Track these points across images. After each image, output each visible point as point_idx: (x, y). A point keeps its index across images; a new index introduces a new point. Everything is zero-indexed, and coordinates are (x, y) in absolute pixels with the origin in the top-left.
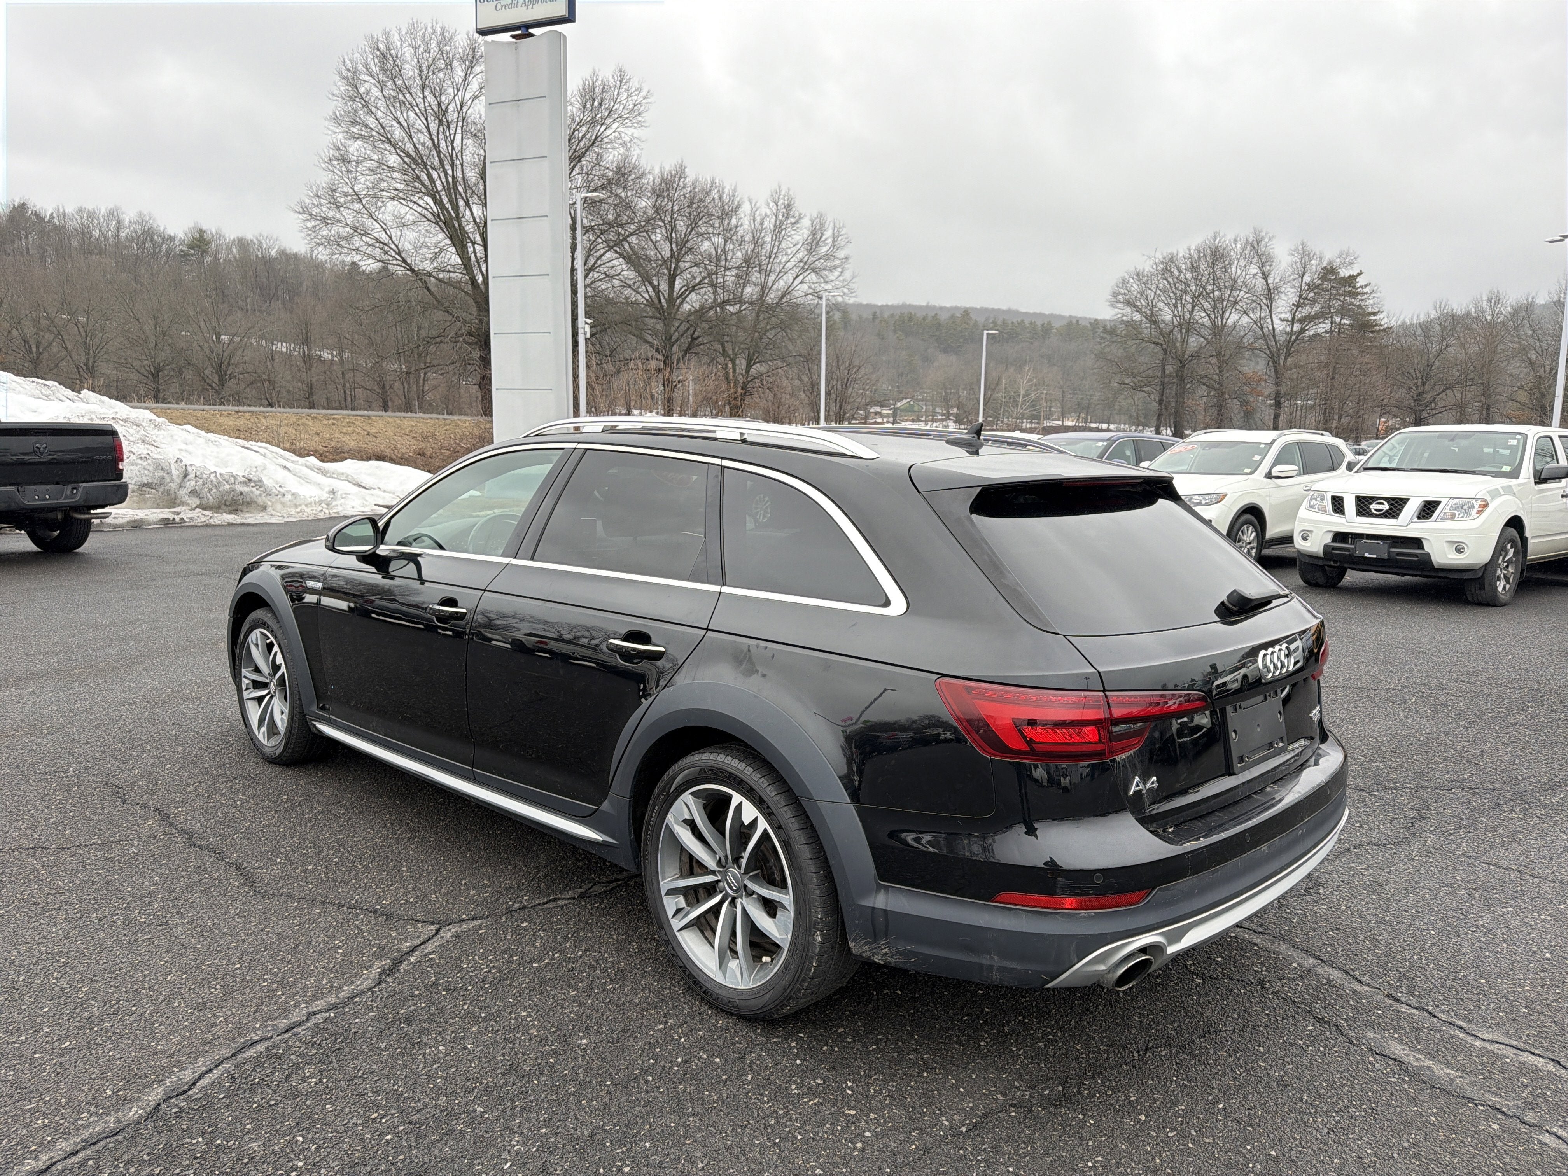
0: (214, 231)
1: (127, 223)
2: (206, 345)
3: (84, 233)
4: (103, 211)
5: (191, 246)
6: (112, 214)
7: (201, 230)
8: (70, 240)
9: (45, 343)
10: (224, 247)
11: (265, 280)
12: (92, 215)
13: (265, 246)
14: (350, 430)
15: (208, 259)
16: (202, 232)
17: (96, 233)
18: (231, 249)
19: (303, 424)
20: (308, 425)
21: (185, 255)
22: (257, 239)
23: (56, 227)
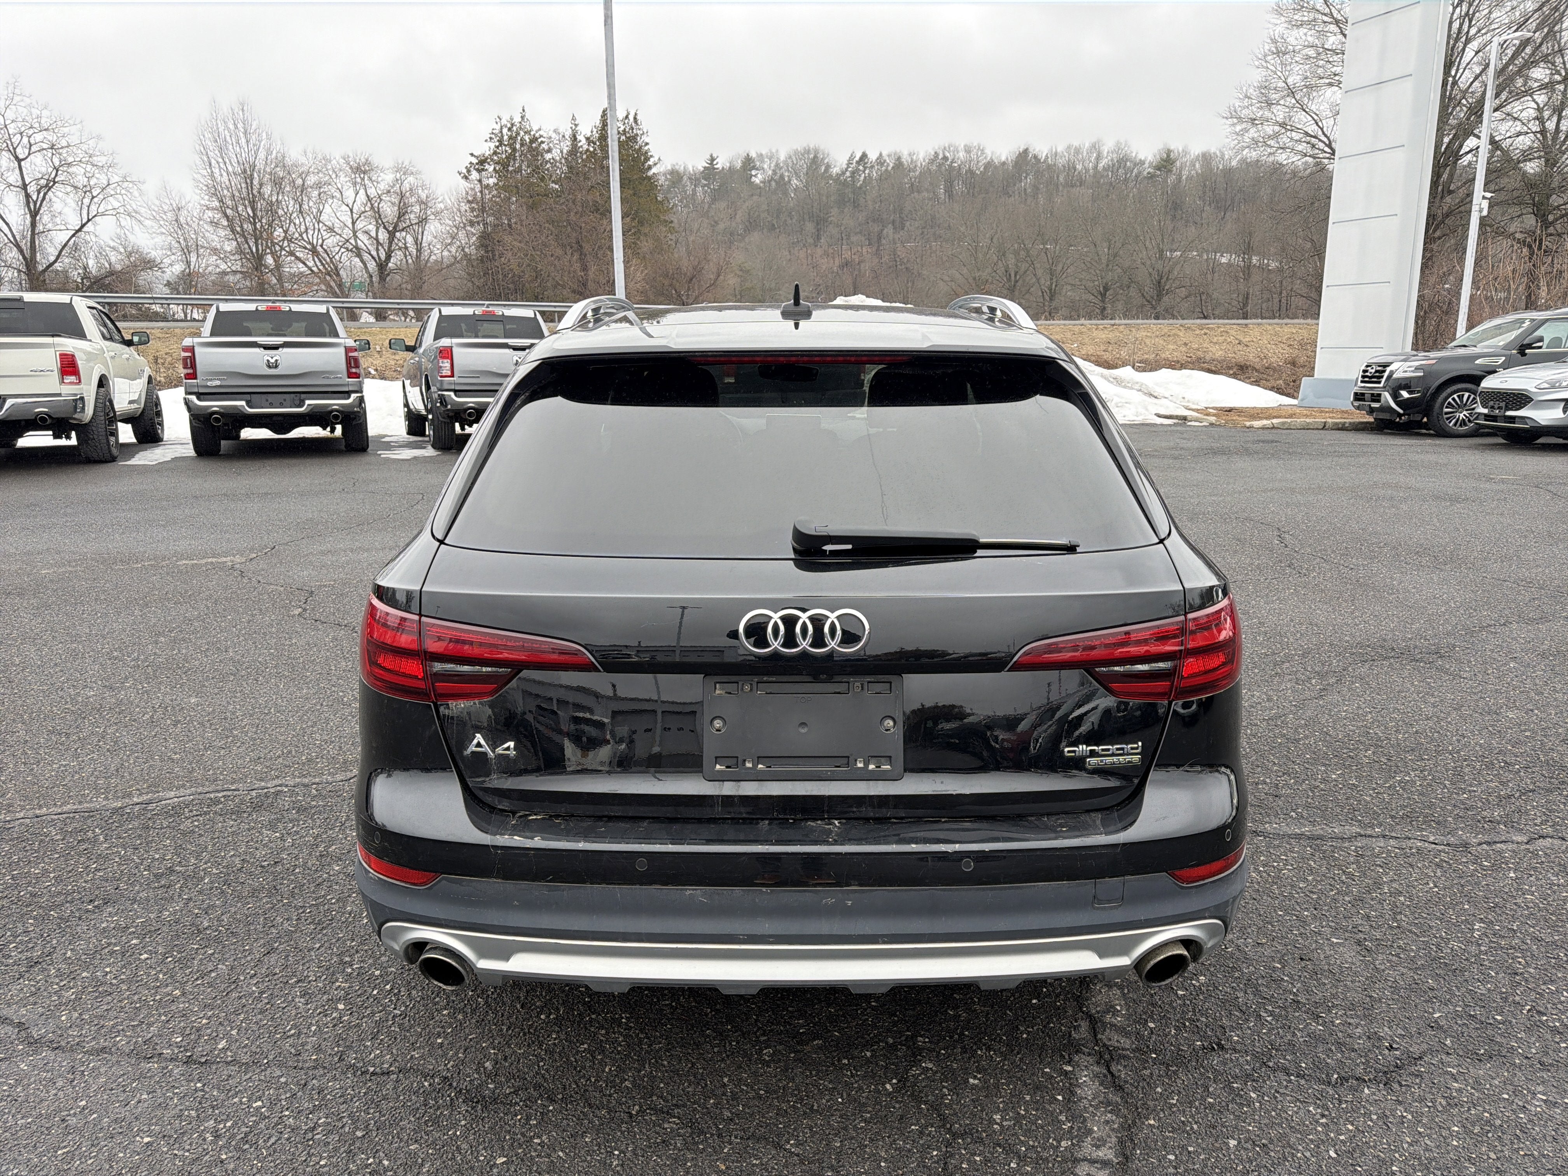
0: (1181, 150)
1: (1105, 154)
2: (1148, 263)
3: (1070, 168)
4: (1087, 145)
5: (1158, 168)
6: (1095, 147)
7: (1168, 150)
8: (1058, 177)
9: (1021, 272)
10: (1188, 164)
11: (1222, 192)
12: (1078, 151)
13: (1227, 157)
14: (1221, 339)
15: (1171, 179)
16: (1169, 152)
17: (1079, 167)
18: (1194, 166)
19: (1175, 335)
20: (1178, 336)
21: (1151, 176)
22: (1220, 151)
23: (1049, 167)
